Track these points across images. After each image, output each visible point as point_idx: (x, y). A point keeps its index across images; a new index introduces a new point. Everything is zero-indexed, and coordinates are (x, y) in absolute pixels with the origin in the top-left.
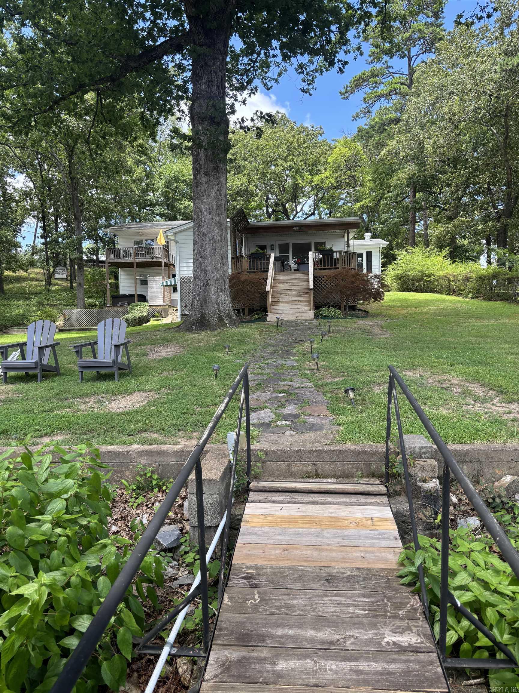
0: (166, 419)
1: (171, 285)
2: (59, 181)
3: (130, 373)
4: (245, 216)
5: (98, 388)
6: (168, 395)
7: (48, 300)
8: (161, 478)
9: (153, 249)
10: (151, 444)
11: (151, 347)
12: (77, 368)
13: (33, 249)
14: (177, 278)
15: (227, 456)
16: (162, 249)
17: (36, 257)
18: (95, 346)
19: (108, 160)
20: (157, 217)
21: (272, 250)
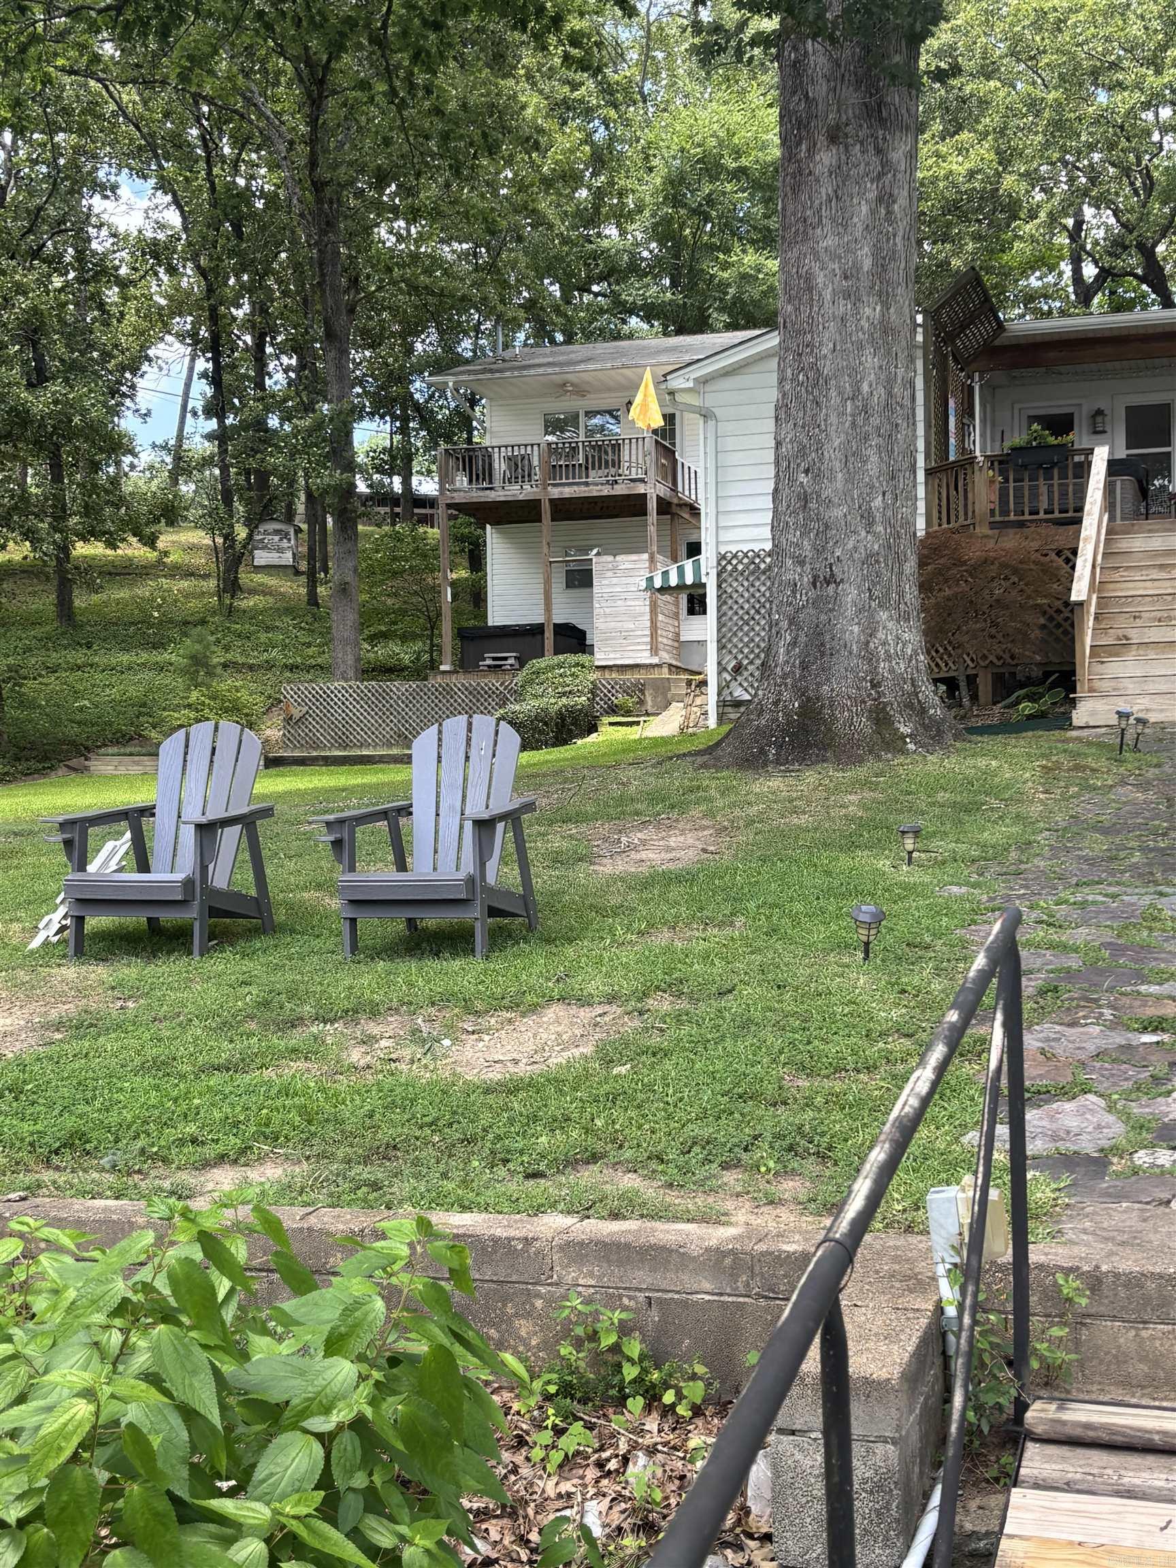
0: (670, 1117)
1: (681, 587)
2: (271, 199)
3: (530, 928)
4: (987, 299)
5: (411, 985)
6: (678, 1019)
7: (227, 648)
8: (653, 1357)
9: (616, 447)
10: (615, 1216)
11: (604, 828)
12: (335, 903)
13: (178, 458)
14: (708, 557)
15: (924, 1284)
16: (649, 444)
17: (187, 488)
18: (402, 821)
19: (452, 106)
20: (634, 321)
21: (1098, 432)
